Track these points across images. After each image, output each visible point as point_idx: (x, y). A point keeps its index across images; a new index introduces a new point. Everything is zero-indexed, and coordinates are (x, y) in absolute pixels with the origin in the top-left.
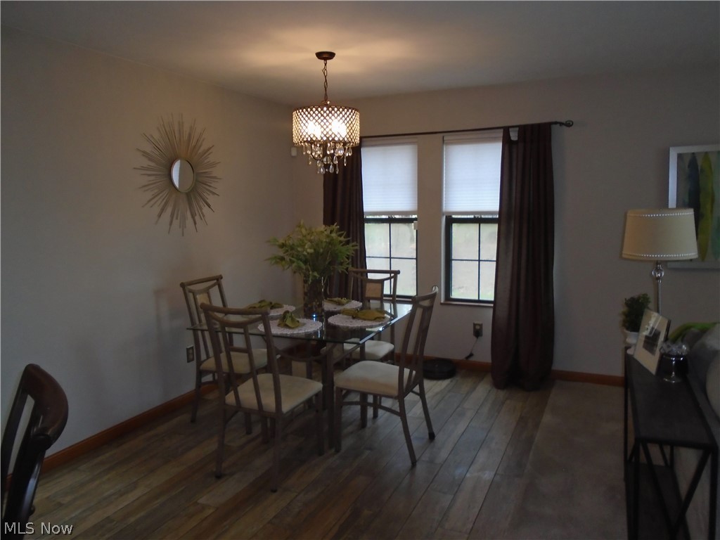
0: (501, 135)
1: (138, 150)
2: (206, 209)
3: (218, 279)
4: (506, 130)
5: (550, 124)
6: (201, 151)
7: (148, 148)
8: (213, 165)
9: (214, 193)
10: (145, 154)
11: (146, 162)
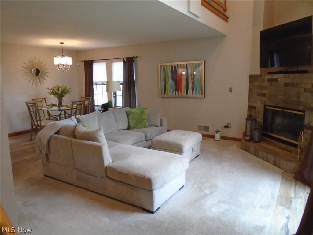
0: (122, 60)
1: (21, 66)
2: (44, 81)
3: (45, 99)
4: (124, 59)
5: (133, 57)
6: (42, 65)
7: (25, 66)
8: (47, 69)
9: (47, 77)
10: (24, 67)
11: (24, 69)
